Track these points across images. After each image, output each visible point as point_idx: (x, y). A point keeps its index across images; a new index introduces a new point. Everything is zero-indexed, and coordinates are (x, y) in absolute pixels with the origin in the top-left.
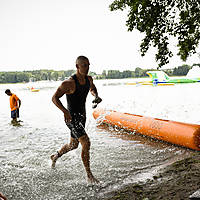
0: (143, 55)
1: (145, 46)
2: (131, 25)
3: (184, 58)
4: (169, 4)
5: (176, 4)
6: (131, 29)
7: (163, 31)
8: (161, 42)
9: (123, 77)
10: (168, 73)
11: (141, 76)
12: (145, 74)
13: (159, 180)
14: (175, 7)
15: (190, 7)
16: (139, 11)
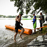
1: (18, 10)
2: (15, 5)
3: (27, 14)
5: (26, 1)
9: (13, 17)
10: (23, 17)
14: (25, 2)
16: (17, 2)
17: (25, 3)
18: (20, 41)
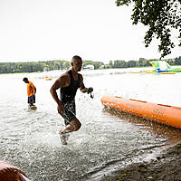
0: (147, 46)
1: (148, 38)
2: (136, 19)
6: (135, 23)
7: (166, 24)
8: (164, 34)
9: (129, 67)
10: (170, 63)
11: (145, 66)
13: (162, 160)
14: (176, 2)
16: (143, 6)
17: (174, 4)
18: (159, 158)
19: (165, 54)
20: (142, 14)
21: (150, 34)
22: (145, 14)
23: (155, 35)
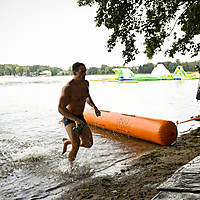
0: (109, 51)
1: (112, 42)
3: (150, 56)
4: (137, 1)
6: (99, 25)
7: (131, 29)
8: (128, 39)
9: (90, 74)
12: (111, 72)
13: (127, 173)
15: (156, 6)
16: (107, 7)
19: (129, 60)
20: (106, 16)
21: (114, 38)
22: (110, 17)
23: (119, 39)
